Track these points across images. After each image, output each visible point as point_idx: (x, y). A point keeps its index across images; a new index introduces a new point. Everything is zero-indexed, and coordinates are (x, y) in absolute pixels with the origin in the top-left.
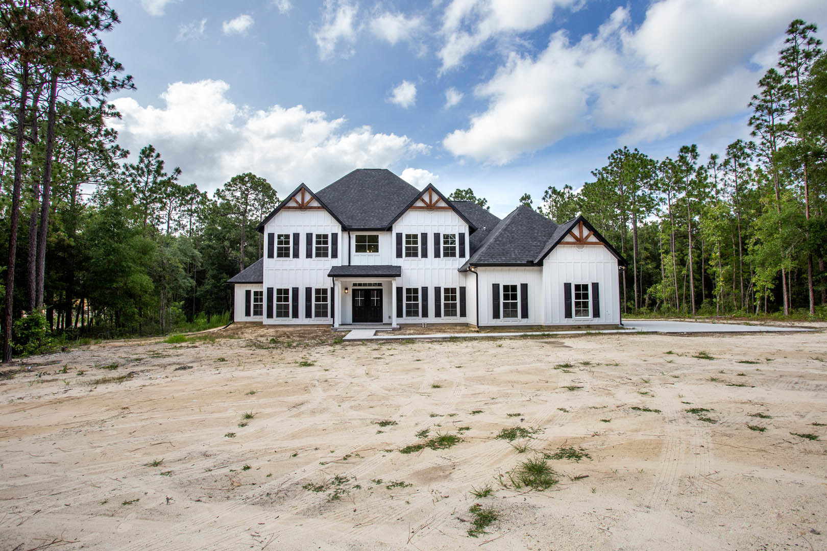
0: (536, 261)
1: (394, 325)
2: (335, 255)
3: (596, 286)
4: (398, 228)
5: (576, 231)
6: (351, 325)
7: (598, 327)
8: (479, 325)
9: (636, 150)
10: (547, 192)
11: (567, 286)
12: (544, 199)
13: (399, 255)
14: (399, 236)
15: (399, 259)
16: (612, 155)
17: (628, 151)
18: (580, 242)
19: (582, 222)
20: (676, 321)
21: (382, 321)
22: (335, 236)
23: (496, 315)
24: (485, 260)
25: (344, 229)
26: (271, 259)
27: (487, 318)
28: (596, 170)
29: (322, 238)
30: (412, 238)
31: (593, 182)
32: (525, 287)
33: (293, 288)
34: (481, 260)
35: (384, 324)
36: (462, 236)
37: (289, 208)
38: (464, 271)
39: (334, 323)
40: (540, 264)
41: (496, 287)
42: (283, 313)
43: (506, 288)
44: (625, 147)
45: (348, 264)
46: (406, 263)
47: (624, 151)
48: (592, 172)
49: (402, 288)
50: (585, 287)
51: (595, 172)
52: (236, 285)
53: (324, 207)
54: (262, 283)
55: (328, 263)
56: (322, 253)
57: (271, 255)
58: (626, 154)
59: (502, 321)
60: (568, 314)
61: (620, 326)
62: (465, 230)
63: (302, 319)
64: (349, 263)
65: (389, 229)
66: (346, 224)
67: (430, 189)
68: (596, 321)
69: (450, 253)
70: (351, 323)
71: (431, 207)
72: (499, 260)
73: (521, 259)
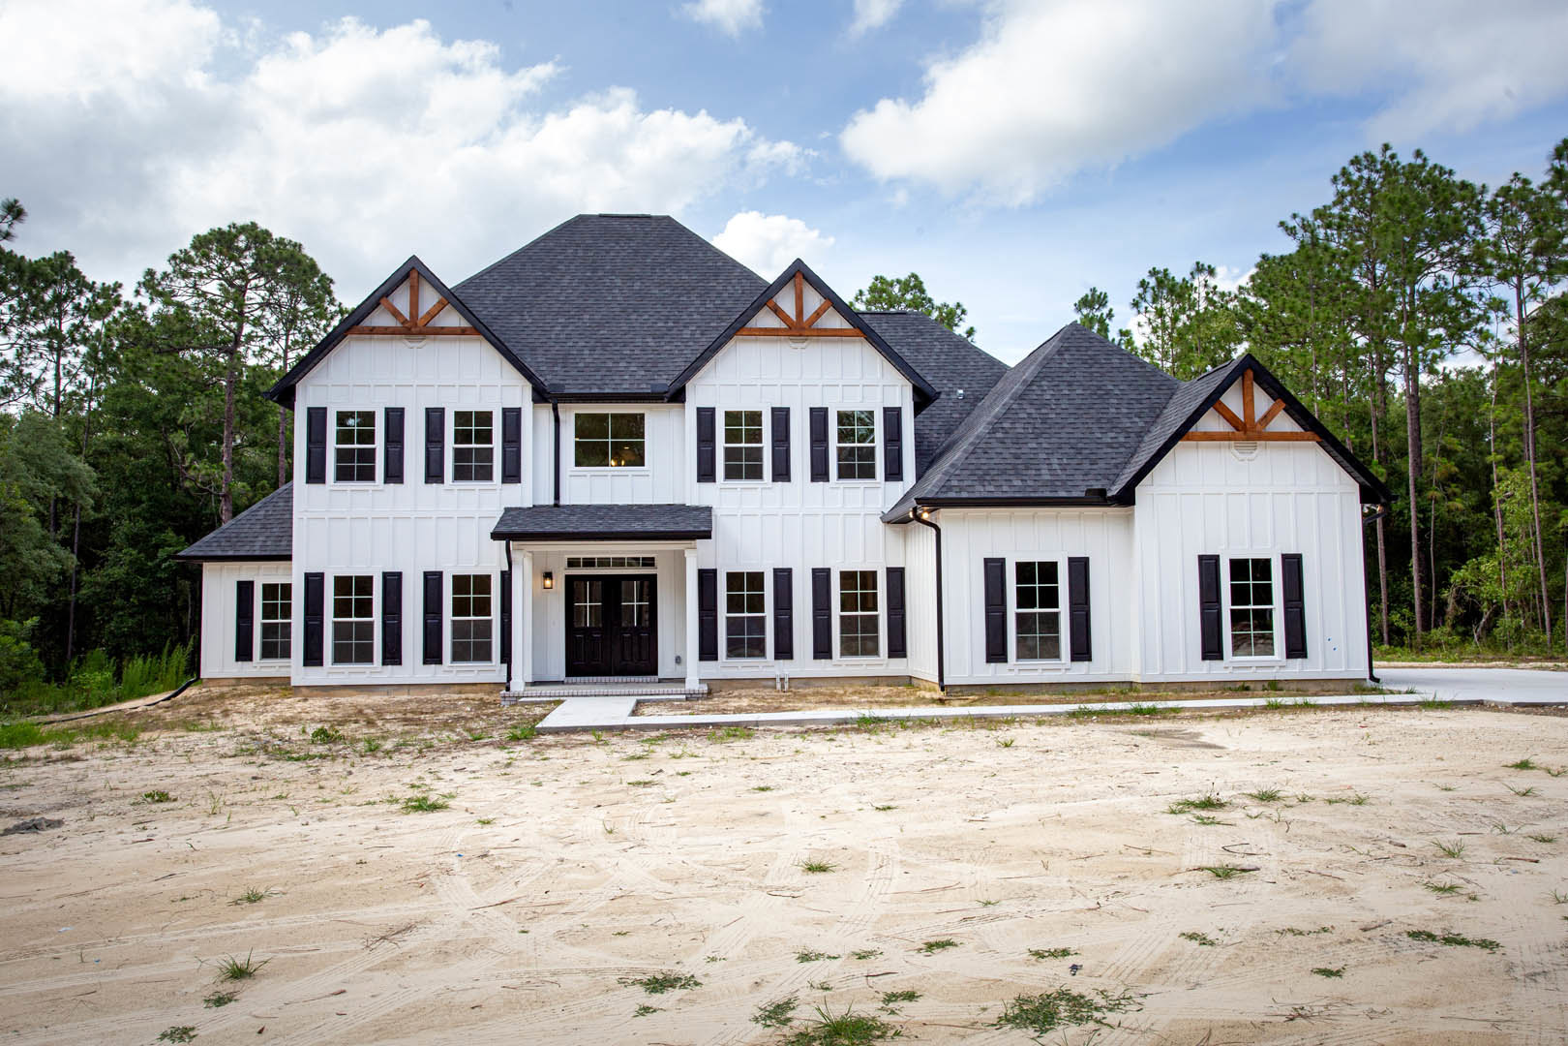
0: (1113, 491)
1: (692, 684)
2: (512, 475)
3: (1293, 564)
4: (703, 392)
5: (1233, 400)
6: (562, 683)
7: (1301, 686)
8: (946, 682)
9: (1418, 154)
10: (1143, 284)
11: (1208, 566)
12: (1136, 304)
13: (706, 474)
14: (706, 417)
15: (707, 486)
16: (1344, 172)
17: (1393, 157)
18: (1246, 432)
19: (1250, 374)
20: (1541, 668)
21: (653, 670)
22: (512, 417)
23: (996, 652)
24: (961, 489)
25: (540, 395)
26: (316, 487)
27: (968, 662)
28: (1295, 216)
29: (474, 425)
30: (743, 424)
31: (1286, 253)
32: (1080, 568)
33: (385, 575)
34: (950, 489)
35: (660, 681)
36: (893, 416)
37: (373, 331)
38: (899, 521)
39: (509, 678)
40: (1126, 498)
41: (994, 569)
42: (353, 650)
43: (1024, 570)
44: (1386, 147)
45: (552, 502)
46: (724, 497)
47: (1379, 157)
48: (1282, 224)
49: (715, 571)
50: (1263, 567)
51: (1292, 223)
52: (207, 567)
53: (478, 328)
54: (289, 558)
55: (492, 499)
56: (471, 468)
57: (315, 475)
58: (1386, 167)
59: (1015, 670)
60: (1212, 650)
61: (1370, 684)
62: (901, 395)
63: (413, 667)
64: (557, 496)
65: (678, 396)
66: (547, 380)
67: (799, 274)
68: (1296, 669)
69: (857, 466)
70: (563, 677)
71: (799, 330)
72: (1005, 489)
73: (1070, 483)
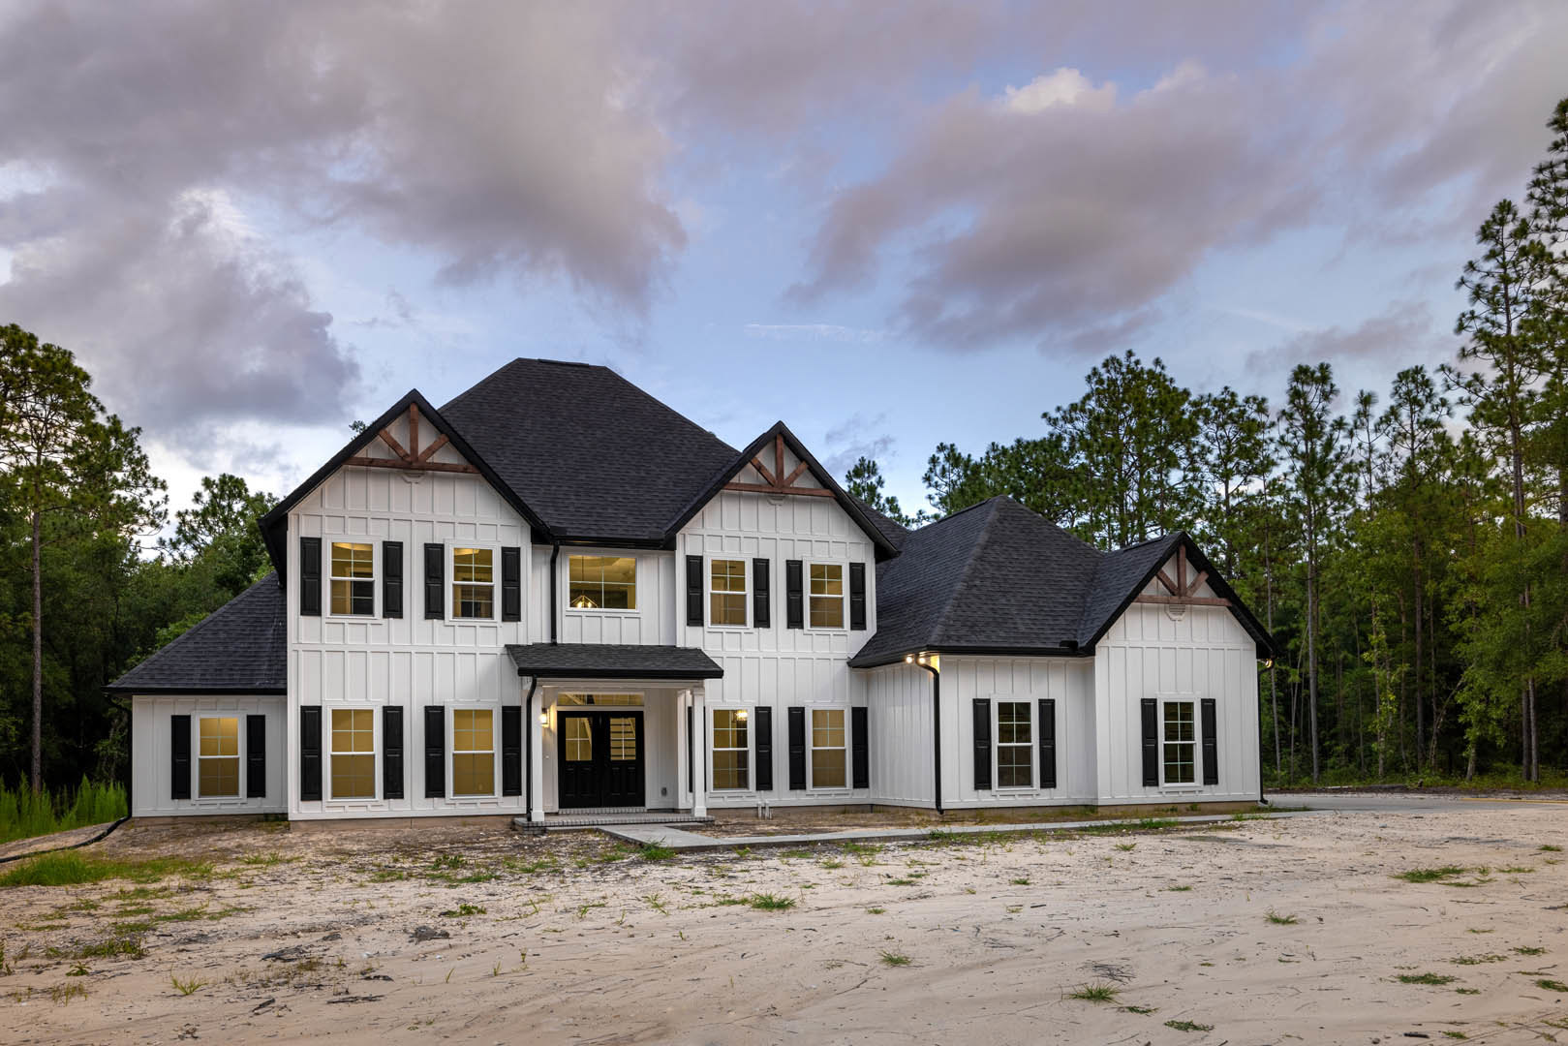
0: (1082, 643)
1: (700, 812)
2: (512, 613)
3: (1209, 706)
4: (689, 542)
5: (1169, 570)
6: (557, 814)
7: (1215, 808)
8: (943, 807)
9: (1157, 362)
11: (1148, 707)
13: (695, 618)
14: (695, 565)
15: (697, 630)
16: (1095, 372)
17: (1137, 362)
18: (1177, 598)
19: (1183, 550)
21: (639, 800)
22: (511, 557)
23: (982, 781)
24: (959, 638)
25: (540, 536)
26: (313, 620)
27: (959, 790)
28: (1059, 409)
29: (474, 564)
30: (728, 572)
31: (1038, 438)
32: (1048, 708)
34: (949, 637)
35: (650, 811)
36: (857, 571)
38: (863, 664)
39: (529, 809)
40: (1090, 651)
41: (981, 708)
42: (352, 783)
43: (1005, 709)
44: (1130, 354)
45: (546, 639)
46: (711, 640)
47: (1124, 362)
48: (1045, 415)
50: (1187, 707)
51: (1054, 415)
52: (135, 698)
53: (478, 466)
54: (283, 692)
55: (491, 636)
56: (473, 606)
57: (311, 606)
58: (1130, 371)
59: (998, 796)
60: (1150, 778)
61: (1261, 805)
62: (864, 554)
63: (415, 802)
64: (554, 635)
65: (666, 545)
66: (550, 519)
67: (779, 438)
68: (1209, 794)
69: (826, 616)
70: (556, 809)
71: (776, 491)
72: (994, 638)
73: (1042, 636)
